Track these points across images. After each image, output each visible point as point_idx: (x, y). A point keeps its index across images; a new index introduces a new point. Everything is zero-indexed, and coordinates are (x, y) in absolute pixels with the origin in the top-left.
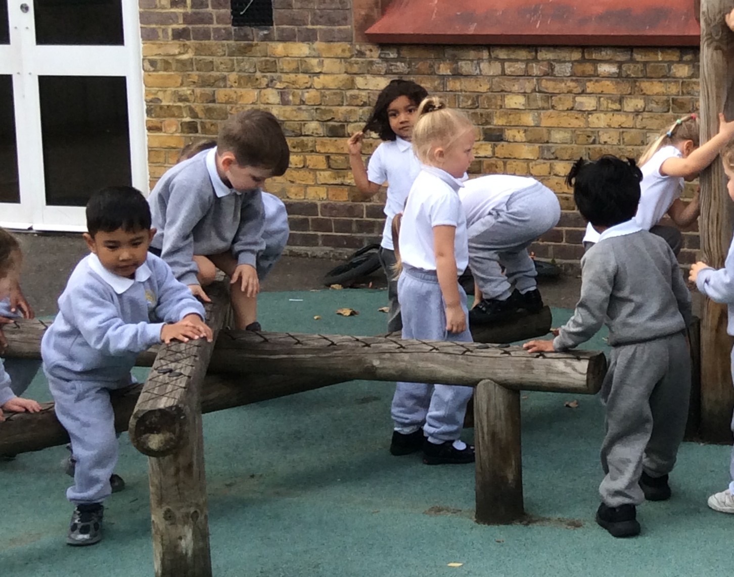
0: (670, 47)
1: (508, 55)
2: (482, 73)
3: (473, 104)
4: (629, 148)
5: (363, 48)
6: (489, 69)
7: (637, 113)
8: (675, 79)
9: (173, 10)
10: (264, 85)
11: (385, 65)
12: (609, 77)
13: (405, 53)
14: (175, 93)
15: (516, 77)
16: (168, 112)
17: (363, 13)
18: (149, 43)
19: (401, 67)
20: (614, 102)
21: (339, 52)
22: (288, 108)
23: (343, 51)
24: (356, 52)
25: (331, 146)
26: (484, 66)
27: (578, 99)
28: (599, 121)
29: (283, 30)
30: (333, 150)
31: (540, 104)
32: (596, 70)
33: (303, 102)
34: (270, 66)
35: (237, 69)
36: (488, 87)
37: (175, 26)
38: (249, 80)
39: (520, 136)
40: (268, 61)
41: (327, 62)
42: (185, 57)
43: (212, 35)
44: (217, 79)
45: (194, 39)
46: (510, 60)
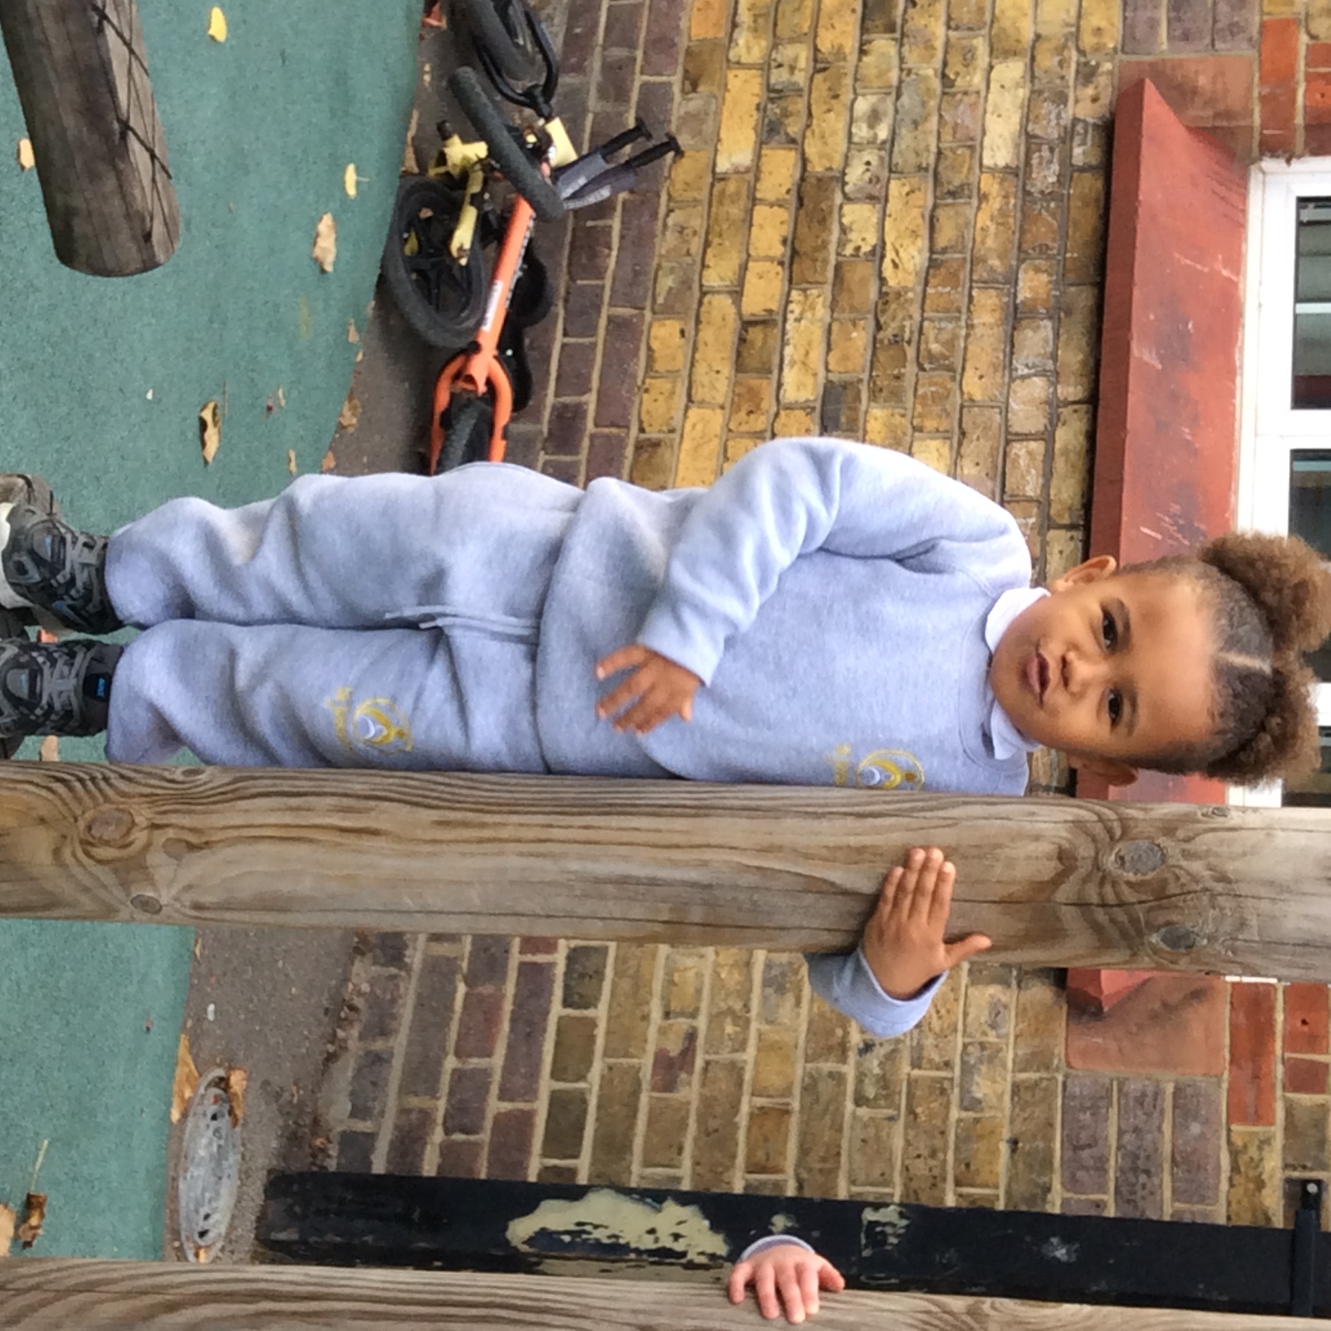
1: (1065, 452)
2: (1018, 382)
5: (1102, 80)
6: (1028, 401)
11: (1054, 134)
13: (1090, 185)
17: (1203, 81)
19: (1046, 173)
21: (1095, 19)
23: (1098, 31)
24: (1093, 63)
26: (1038, 387)
36: (978, 397)
46: (1049, 455)
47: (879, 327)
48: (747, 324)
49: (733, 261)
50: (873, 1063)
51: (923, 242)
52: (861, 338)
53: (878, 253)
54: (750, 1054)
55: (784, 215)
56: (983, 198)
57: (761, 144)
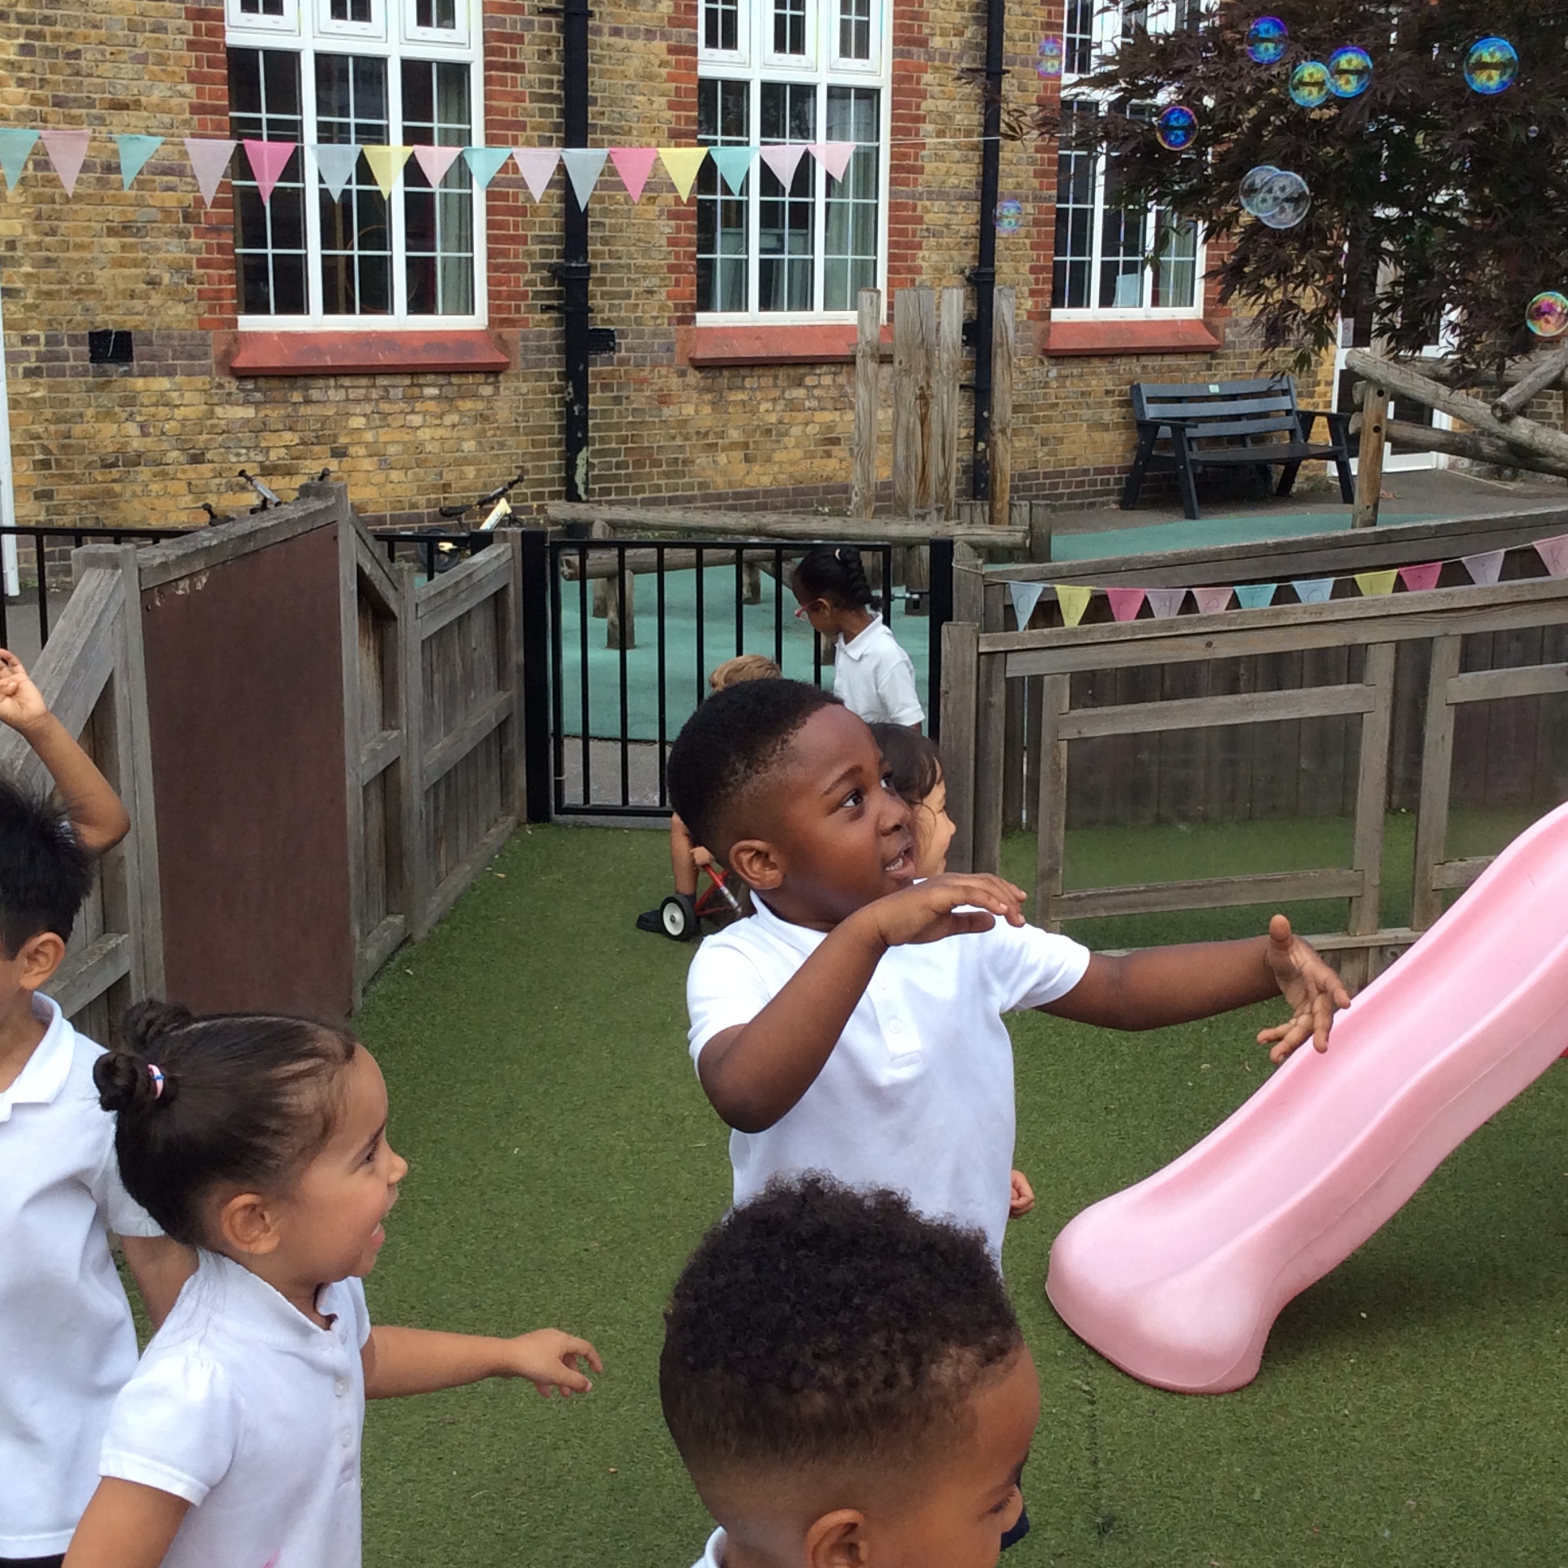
0: (478, 372)
1: (352, 382)
2: (329, 399)
3: (322, 425)
4: (448, 455)
5: (223, 381)
6: (336, 395)
7: (454, 426)
8: (482, 397)
9: (24, 348)
10: (123, 419)
11: (242, 395)
12: (432, 398)
13: (262, 383)
15: (358, 401)
17: (223, 348)
19: (257, 396)
20: (436, 418)
21: (199, 385)
22: (149, 439)
23: (204, 384)
24: (216, 384)
25: (192, 472)
26: (331, 392)
27: (408, 417)
28: (425, 434)
29: (144, 365)
30: (193, 476)
31: (378, 423)
32: (422, 392)
33: (163, 433)
34: (129, 401)
35: (93, 404)
36: (334, 411)
37: (26, 364)
38: (107, 415)
39: (362, 451)
40: (126, 397)
41: (187, 395)
42: (37, 395)
43: (68, 372)
44: (73, 416)
45: (48, 376)
46: (352, 387)
47: (312, 444)
50: (520, 419)
51: (283, 433)
52: (316, 448)
53: (286, 447)
54: (520, 451)
55: (274, 479)
56: (266, 416)
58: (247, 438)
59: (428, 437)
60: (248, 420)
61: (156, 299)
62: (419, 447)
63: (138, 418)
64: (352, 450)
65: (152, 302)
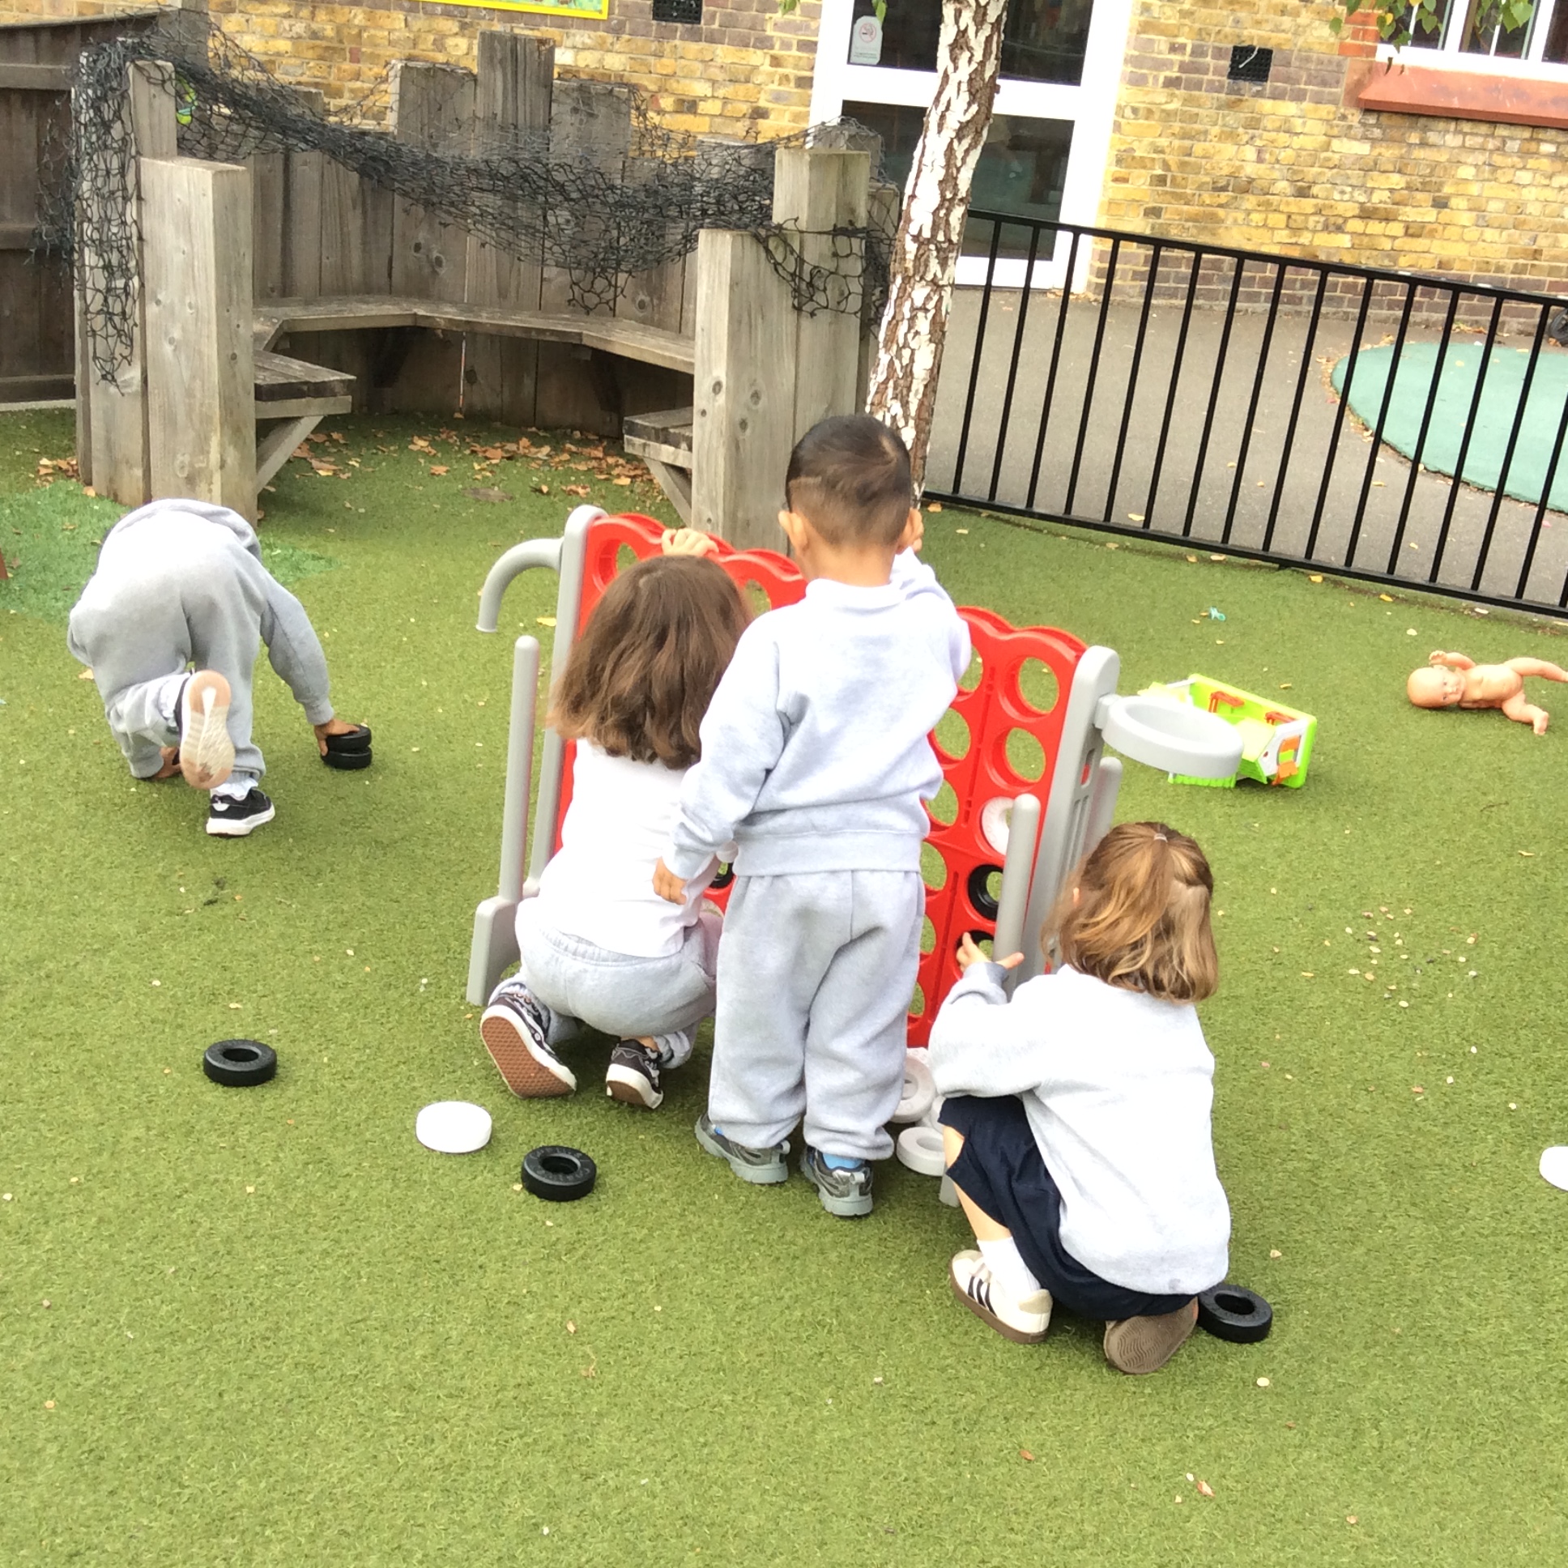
1: (1471, 129)
2: (1444, 144)
3: (1432, 171)
4: (1548, 219)
5: (1347, 112)
6: (1453, 140)
7: (1561, 188)
9: (1169, 57)
10: (1243, 142)
11: (1362, 129)
12: (1548, 155)
13: (1384, 118)
14: (1152, 143)
15: (1473, 149)
16: (1142, 163)
17: (1356, 77)
18: (1134, 89)
19: (1375, 133)
20: (1546, 178)
21: (1324, 115)
22: (1262, 166)
23: (1329, 113)
24: (1340, 115)
25: (1294, 205)
26: (1449, 137)
27: (1518, 173)
28: (1529, 194)
29: (1276, 88)
31: (1487, 175)
32: (1538, 148)
33: (1278, 161)
34: (1254, 123)
35: (1220, 122)
36: (1447, 157)
37: (1168, 74)
38: (1230, 136)
39: (1463, 204)
40: (1252, 118)
41: (1310, 123)
42: (1170, 107)
43: (1204, 86)
44: (1199, 133)
45: (1185, 89)
46: (1472, 134)
47: (1417, 190)
48: (1407, 234)
49: (1383, 239)
51: (1391, 175)
52: (1419, 195)
53: (1391, 190)
55: (1371, 222)
56: (1380, 154)
57: (1343, 232)
58: (1355, 176)
59: (1532, 197)
60: (1362, 157)
61: (1305, 18)
62: (1520, 208)
63: (1258, 143)
64: (1453, 202)
65: (1299, 20)
